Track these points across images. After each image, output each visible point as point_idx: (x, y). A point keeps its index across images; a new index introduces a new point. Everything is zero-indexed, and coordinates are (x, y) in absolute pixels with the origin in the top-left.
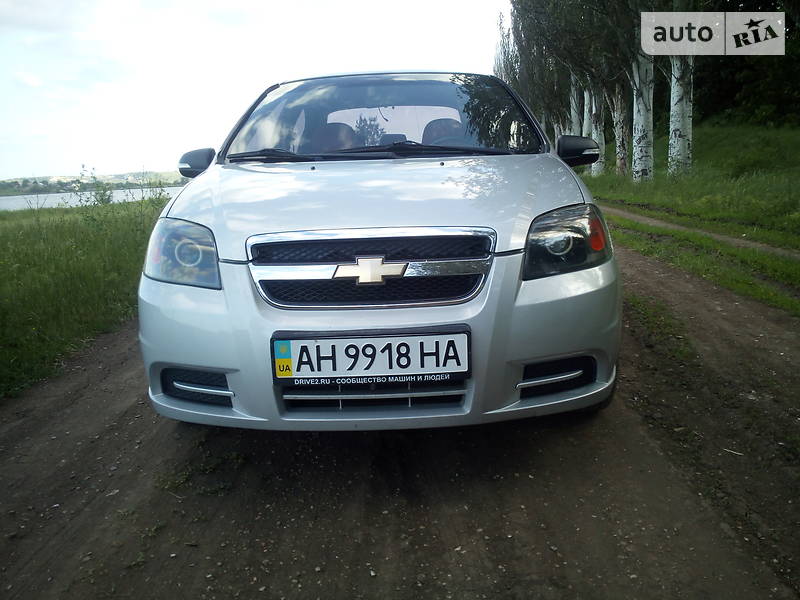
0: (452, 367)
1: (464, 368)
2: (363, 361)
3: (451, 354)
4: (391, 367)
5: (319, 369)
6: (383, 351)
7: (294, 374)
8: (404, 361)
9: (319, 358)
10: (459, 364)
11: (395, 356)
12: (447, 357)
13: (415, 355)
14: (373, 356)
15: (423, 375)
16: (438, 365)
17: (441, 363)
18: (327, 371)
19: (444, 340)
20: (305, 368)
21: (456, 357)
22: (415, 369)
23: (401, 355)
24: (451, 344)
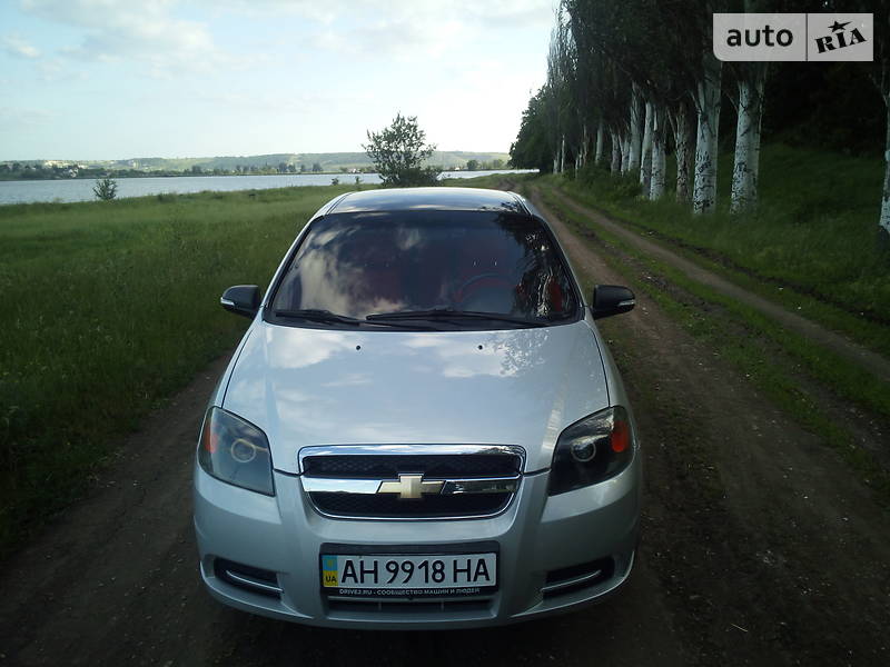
0: (482, 582)
1: (493, 583)
2: (402, 575)
3: (482, 570)
4: (427, 581)
5: (362, 581)
6: (420, 567)
7: (340, 585)
8: (439, 576)
9: (363, 572)
10: (488, 579)
11: (431, 571)
12: (477, 573)
13: (449, 571)
14: (411, 572)
15: (455, 589)
16: (469, 580)
17: (472, 579)
18: (369, 583)
19: (475, 559)
20: (350, 580)
21: (485, 573)
22: (448, 583)
23: (436, 571)
24: (482, 562)
